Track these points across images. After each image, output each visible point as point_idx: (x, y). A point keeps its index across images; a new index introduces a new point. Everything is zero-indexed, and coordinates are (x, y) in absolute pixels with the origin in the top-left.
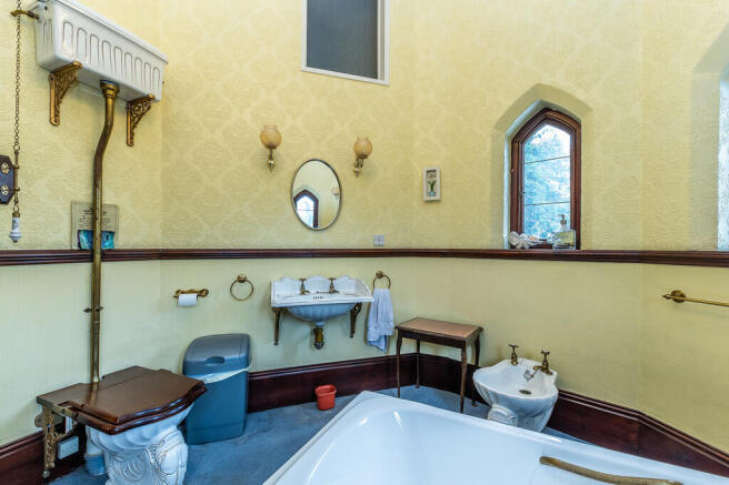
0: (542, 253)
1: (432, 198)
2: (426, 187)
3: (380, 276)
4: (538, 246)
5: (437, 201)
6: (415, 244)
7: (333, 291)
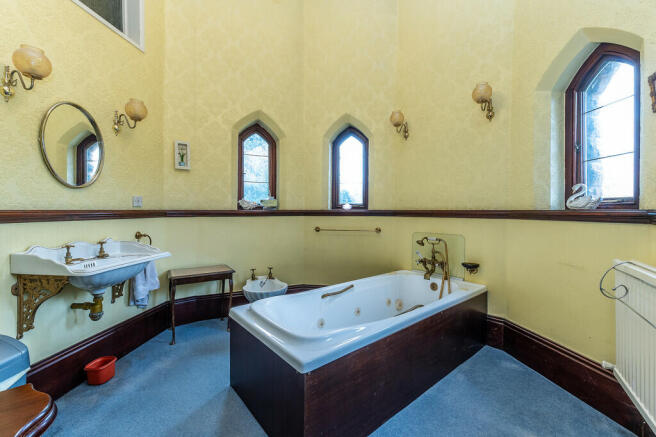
0: (258, 212)
1: (182, 167)
2: (178, 158)
3: (138, 236)
4: (257, 208)
5: (187, 171)
6: (166, 206)
7: (102, 255)
